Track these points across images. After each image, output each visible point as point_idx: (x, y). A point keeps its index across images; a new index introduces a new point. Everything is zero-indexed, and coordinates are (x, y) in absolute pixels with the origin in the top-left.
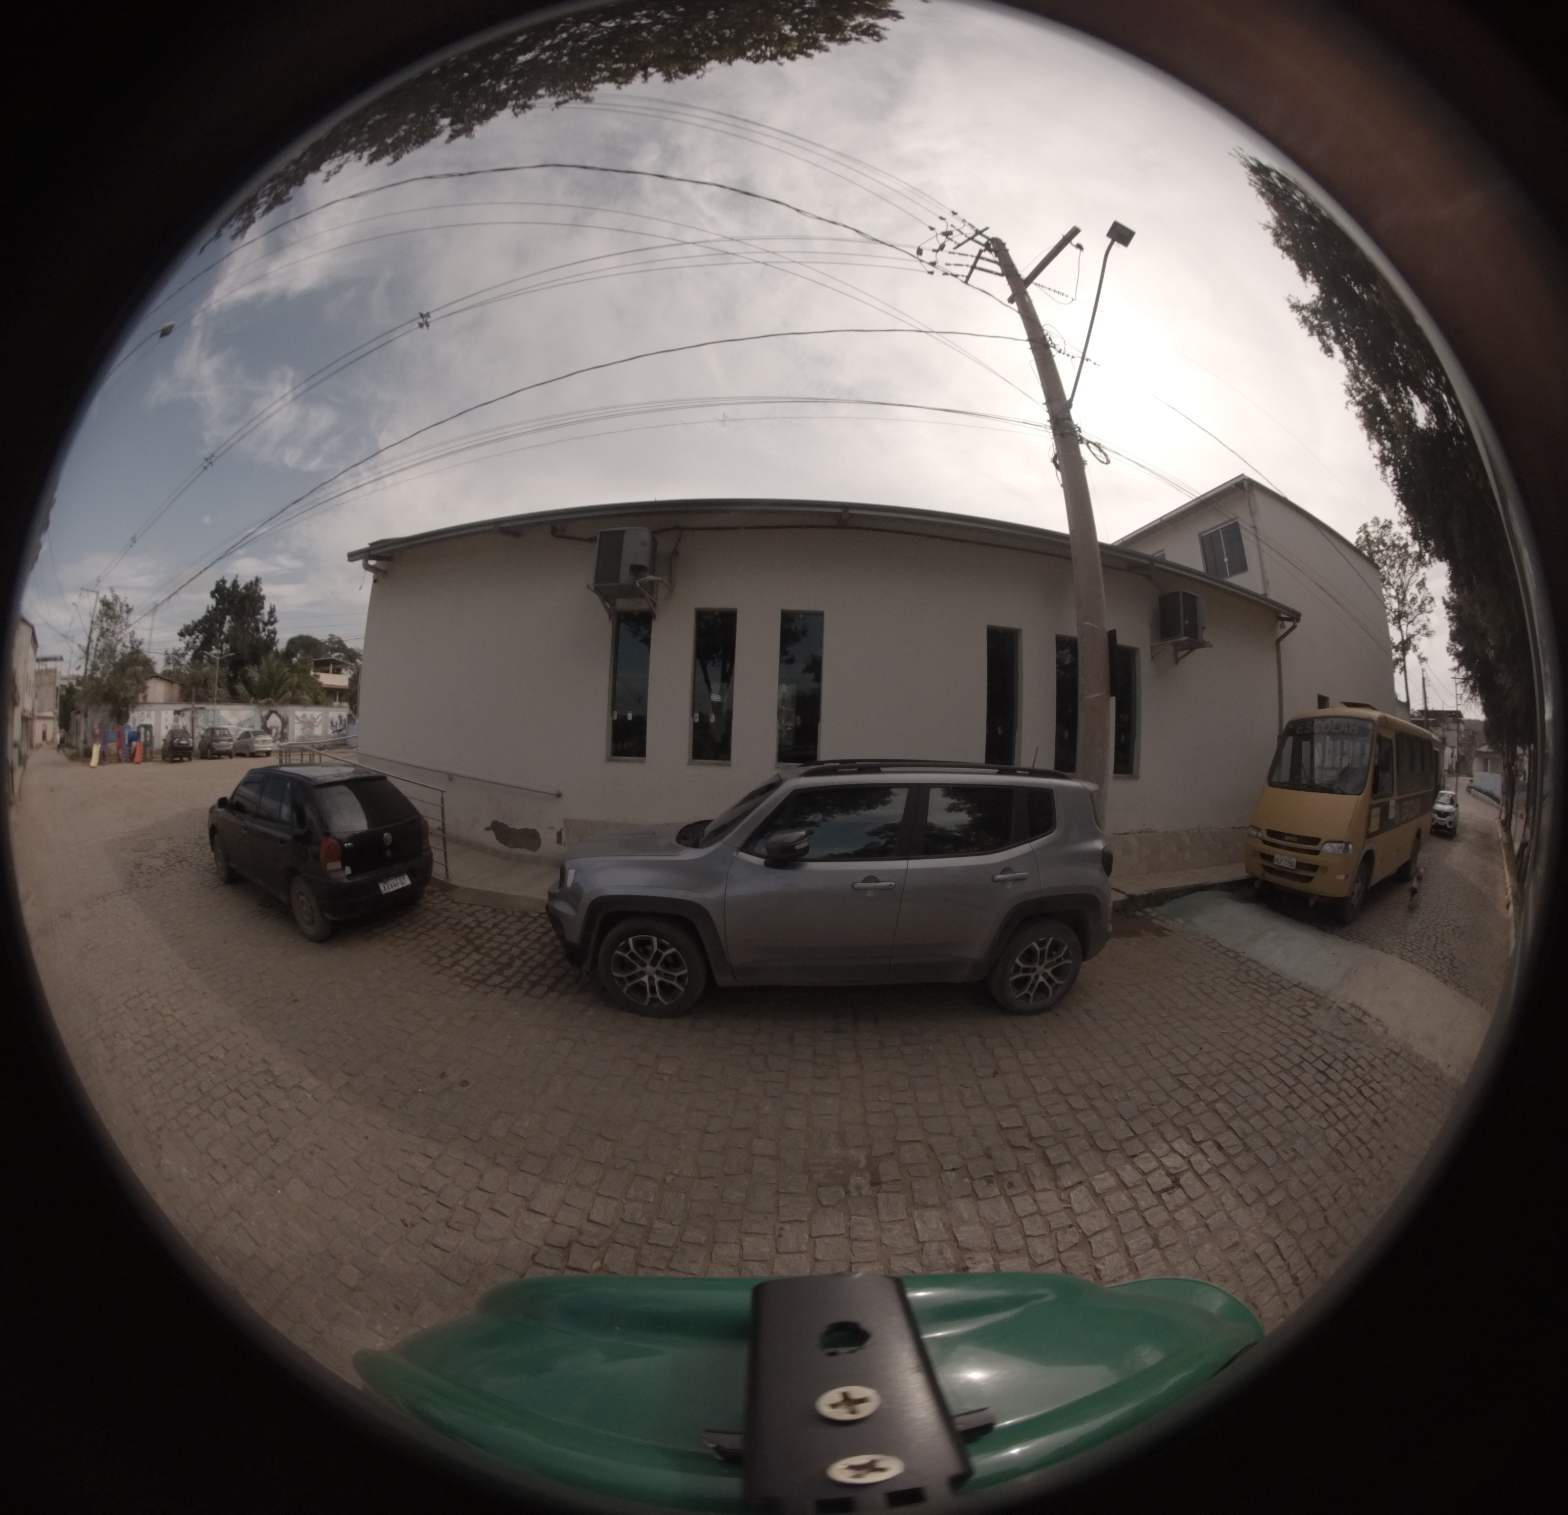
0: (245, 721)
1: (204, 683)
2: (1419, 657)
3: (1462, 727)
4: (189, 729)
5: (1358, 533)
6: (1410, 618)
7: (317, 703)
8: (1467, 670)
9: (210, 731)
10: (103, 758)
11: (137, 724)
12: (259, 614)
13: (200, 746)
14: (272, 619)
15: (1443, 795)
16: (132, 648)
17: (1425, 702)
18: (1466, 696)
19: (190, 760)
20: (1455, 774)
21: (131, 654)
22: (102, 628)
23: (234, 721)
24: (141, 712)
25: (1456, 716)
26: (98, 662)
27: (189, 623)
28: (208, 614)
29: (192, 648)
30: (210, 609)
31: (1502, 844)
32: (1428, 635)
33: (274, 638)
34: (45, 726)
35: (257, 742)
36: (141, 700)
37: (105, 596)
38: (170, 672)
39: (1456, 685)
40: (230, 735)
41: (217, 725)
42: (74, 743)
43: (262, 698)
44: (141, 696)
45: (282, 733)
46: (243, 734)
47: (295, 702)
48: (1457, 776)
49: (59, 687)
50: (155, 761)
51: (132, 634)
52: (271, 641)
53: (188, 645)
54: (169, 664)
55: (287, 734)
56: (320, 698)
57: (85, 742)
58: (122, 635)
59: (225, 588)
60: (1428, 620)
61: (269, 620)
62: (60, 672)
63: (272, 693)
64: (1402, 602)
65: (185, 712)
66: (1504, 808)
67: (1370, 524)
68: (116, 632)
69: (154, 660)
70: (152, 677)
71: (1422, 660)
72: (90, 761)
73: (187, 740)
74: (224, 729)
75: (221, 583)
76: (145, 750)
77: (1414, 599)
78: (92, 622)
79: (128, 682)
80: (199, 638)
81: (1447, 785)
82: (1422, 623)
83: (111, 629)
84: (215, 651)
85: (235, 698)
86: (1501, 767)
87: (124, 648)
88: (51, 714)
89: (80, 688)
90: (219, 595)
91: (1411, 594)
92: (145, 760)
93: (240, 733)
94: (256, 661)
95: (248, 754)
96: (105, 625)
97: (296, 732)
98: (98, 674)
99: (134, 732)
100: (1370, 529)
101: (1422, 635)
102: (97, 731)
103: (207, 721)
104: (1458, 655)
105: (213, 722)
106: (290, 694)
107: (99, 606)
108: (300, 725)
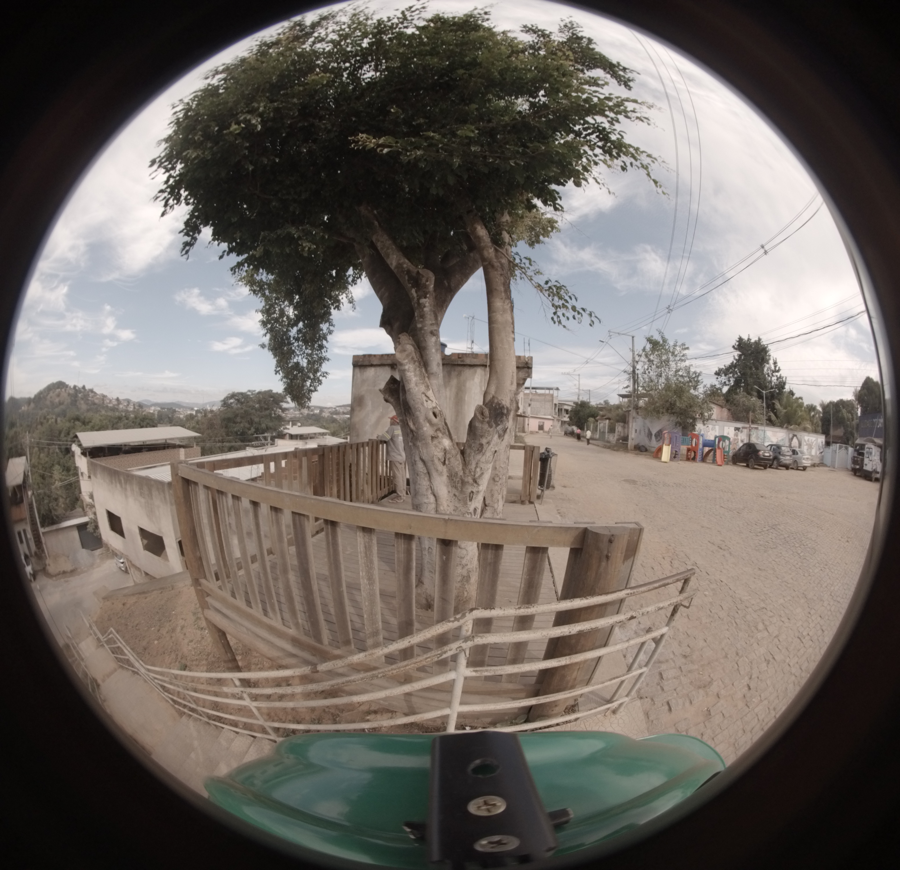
0: (784, 439)
7: (814, 431)
23: (779, 438)
24: (707, 426)
28: (735, 362)
29: (727, 385)
30: (736, 358)
47: (805, 430)
53: (723, 382)
59: (743, 344)
61: (775, 368)
65: (743, 429)
75: (739, 340)
90: (741, 349)
103: (758, 438)
108: (807, 447)
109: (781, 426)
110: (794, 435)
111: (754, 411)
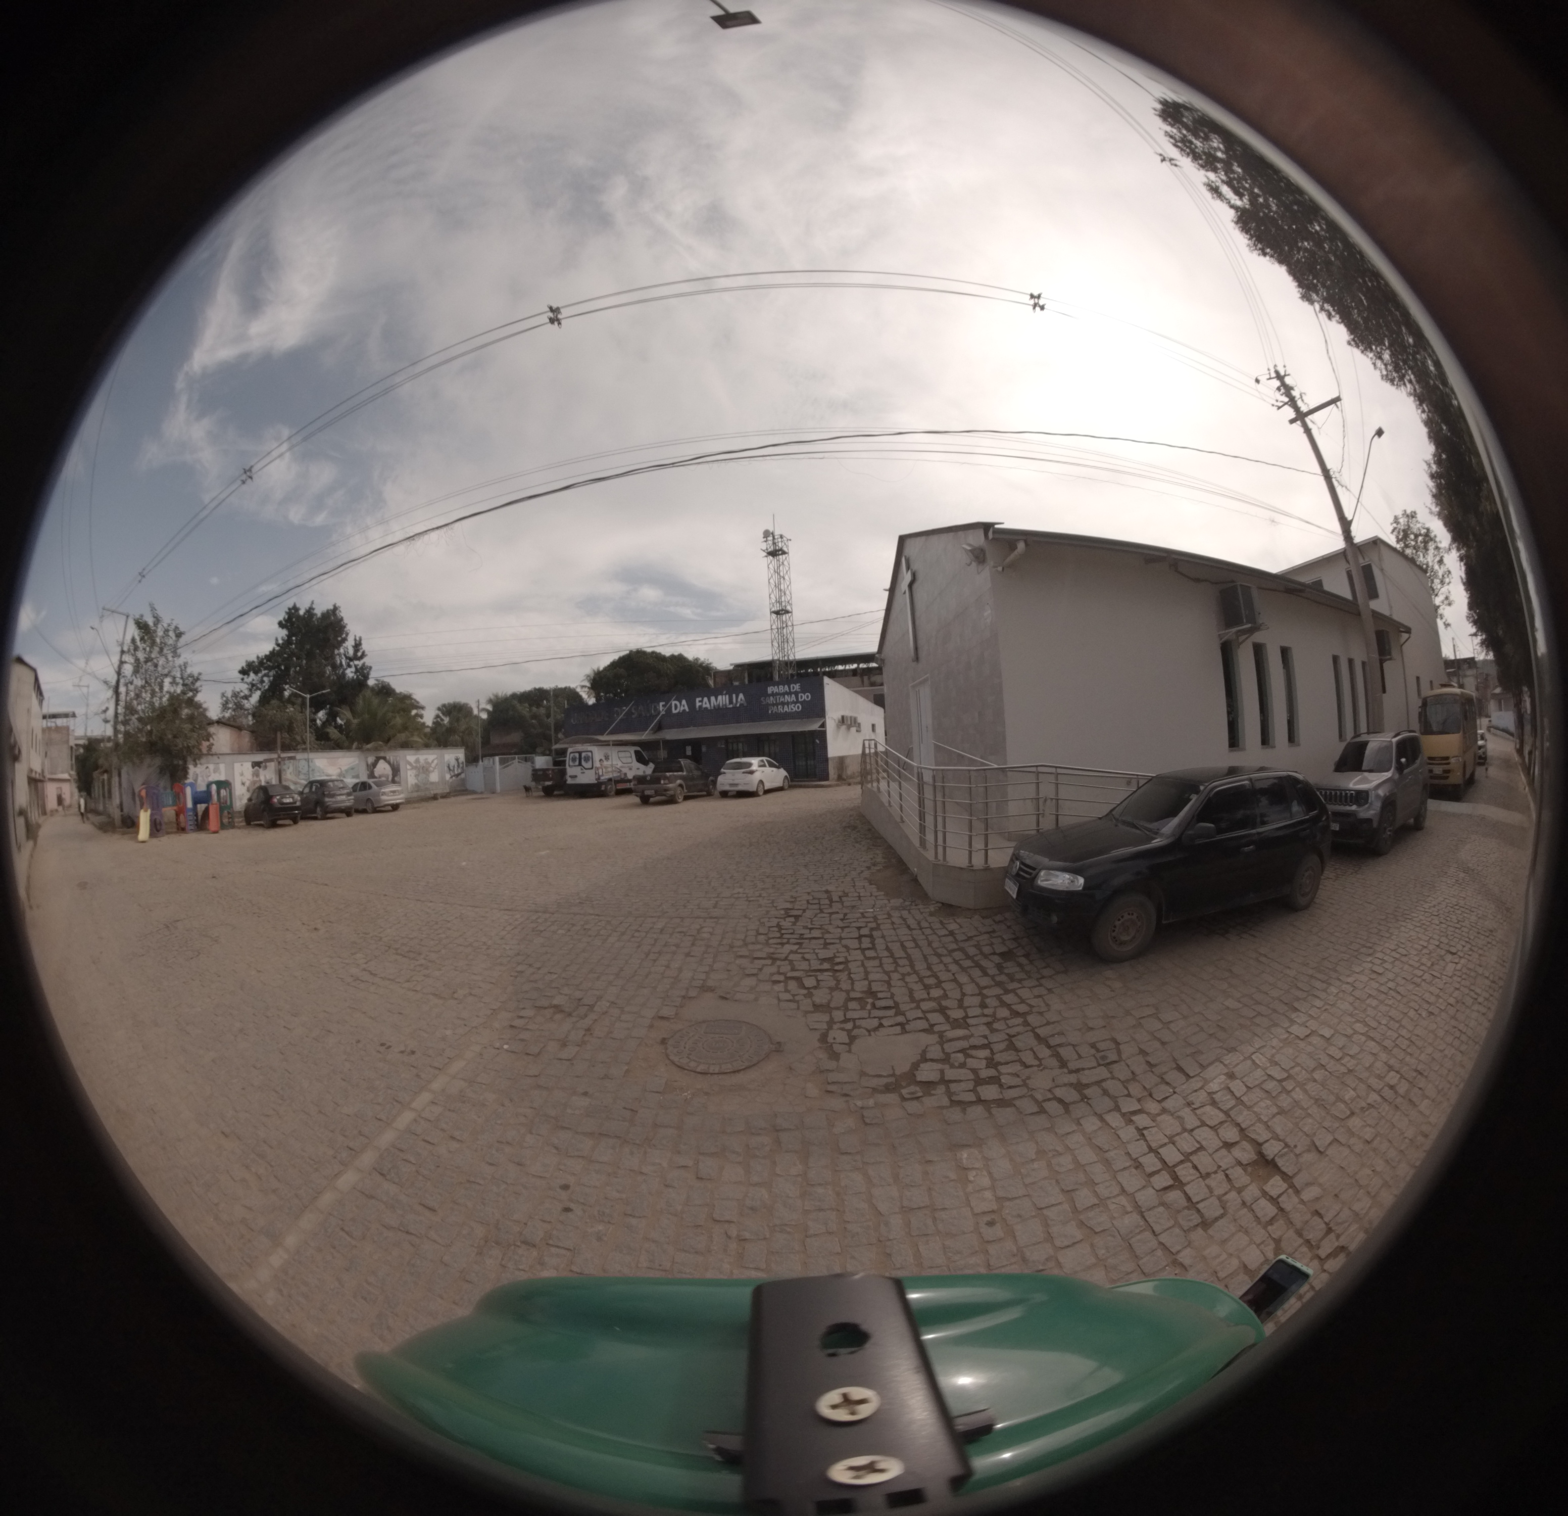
0: (347, 771)
4: (274, 781)
7: (429, 745)
9: (311, 785)
10: (156, 828)
11: (203, 781)
12: (340, 647)
14: (359, 654)
16: (184, 686)
21: (183, 693)
22: (137, 659)
23: (335, 770)
26: (135, 703)
27: (254, 659)
28: (277, 649)
30: (280, 642)
37: (142, 616)
38: (232, 718)
41: (314, 777)
42: (104, 809)
43: (366, 743)
47: (406, 745)
50: (238, 828)
51: (184, 666)
53: (252, 685)
54: (228, 708)
57: (124, 808)
58: (169, 668)
59: (297, 617)
61: (355, 654)
63: (377, 737)
65: (268, 764)
68: (160, 663)
69: (206, 705)
70: (209, 724)
72: (137, 832)
73: (280, 797)
74: (329, 781)
75: (293, 611)
76: (221, 814)
78: (122, 651)
79: (185, 727)
83: (153, 659)
85: (328, 744)
87: (173, 686)
88: (66, 776)
90: (291, 625)
92: (223, 826)
93: (350, 785)
94: (348, 701)
96: (142, 655)
103: (299, 773)
105: (312, 775)
106: (399, 736)
108: (414, 772)
109: (349, 748)
110: (378, 759)
111: (290, 729)
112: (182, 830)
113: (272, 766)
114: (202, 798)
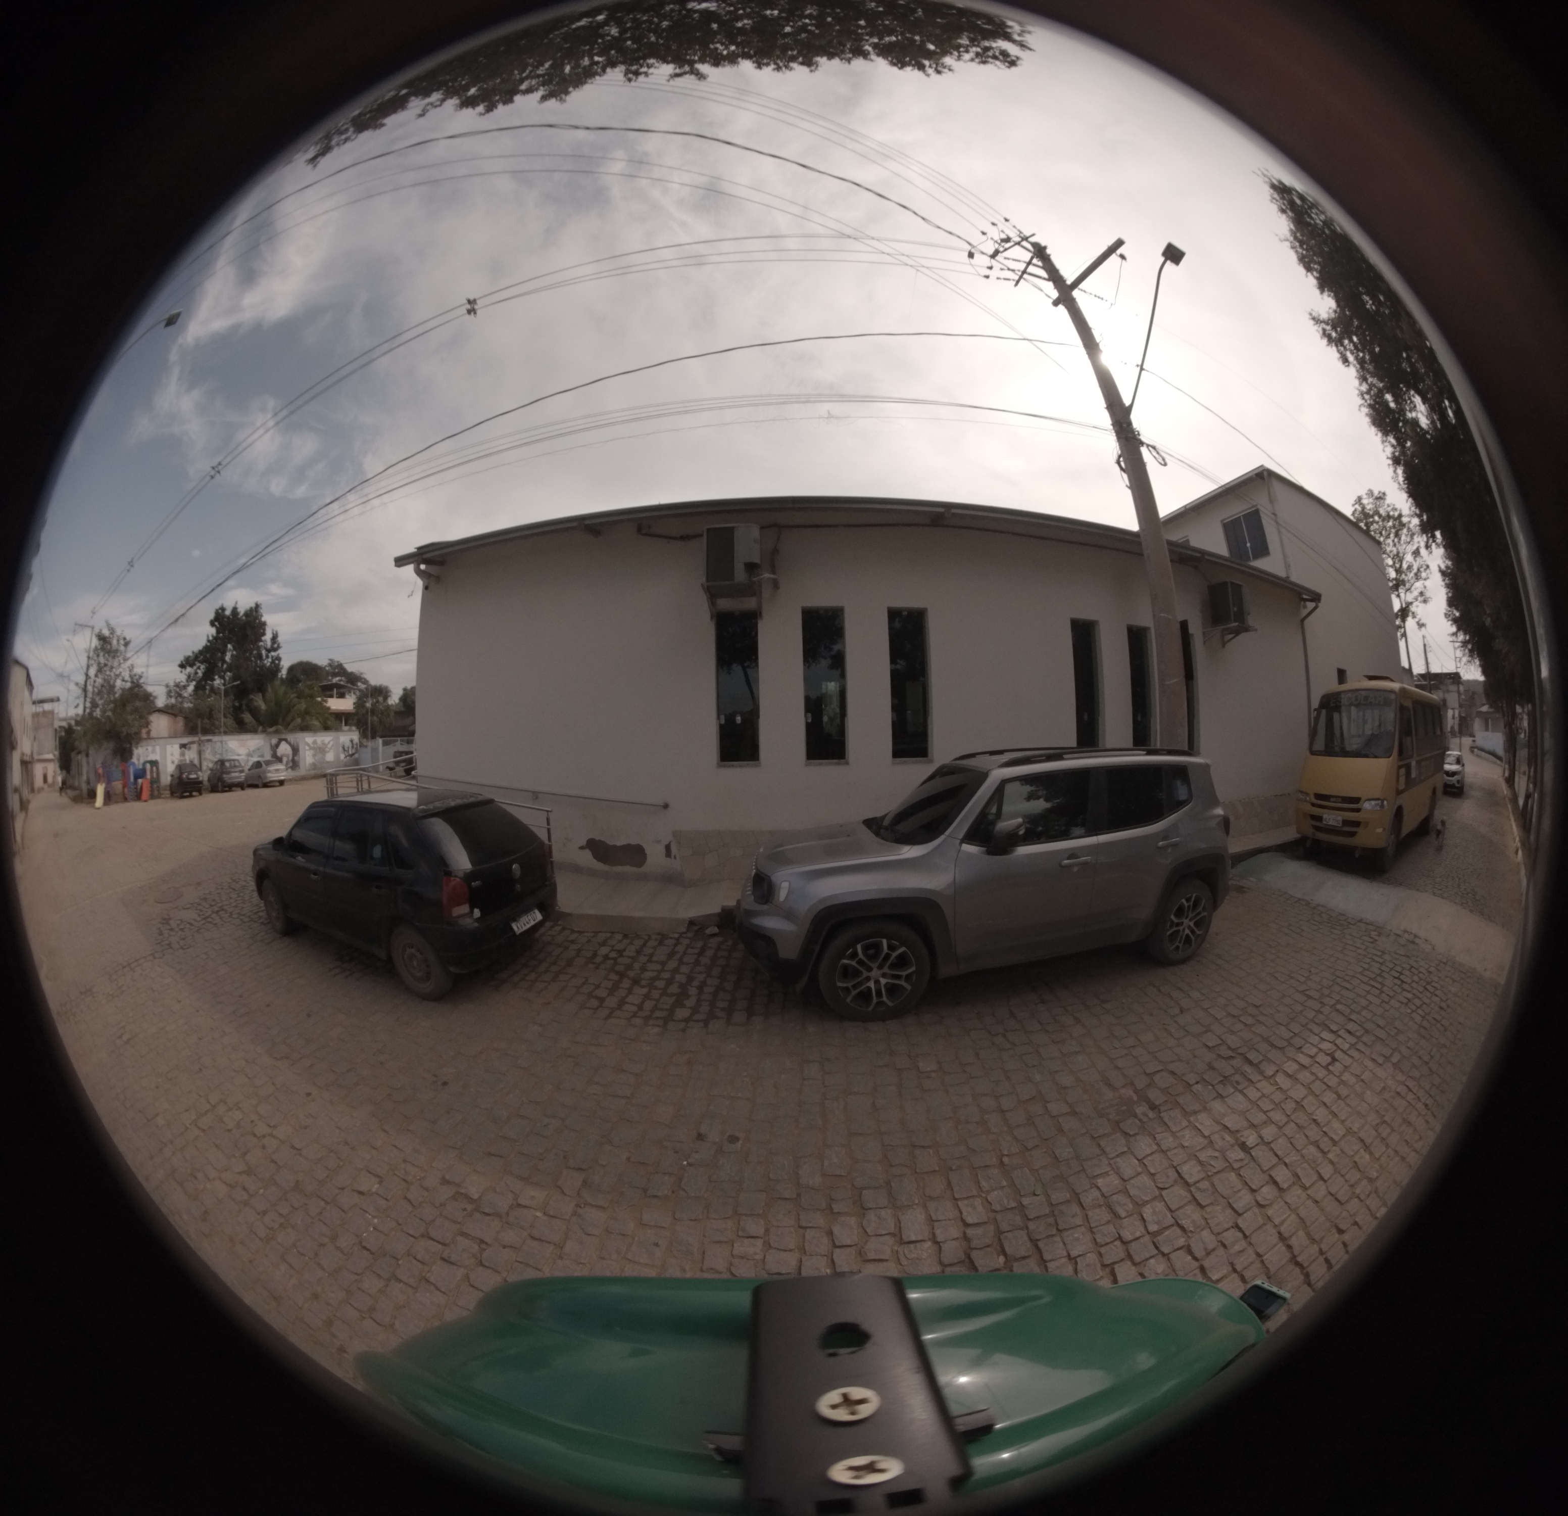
0: (254, 751)
1: (210, 714)
2: (1418, 623)
3: (1462, 688)
4: (196, 762)
5: (1353, 505)
6: (1408, 586)
7: (326, 728)
8: (1465, 634)
9: (219, 763)
10: (109, 798)
11: (142, 761)
12: (261, 641)
13: (209, 780)
14: (276, 646)
15: (1449, 755)
16: (132, 682)
17: (1428, 667)
18: (1465, 659)
19: (201, 794)
20: (1458, 735)
21: (131, 689)
22: (99, 664)
23: (243, 751)
24: (144, 749)
25: (1455, 677)
26: (97, 699)
27: (191, 654)
28: (209, 644)
29: (194, 680)
30: (211, 638)
31: (1507, 799)
32: (1425, 601)
33: (279, 665)
34: (46, 768)
35: (269, 772)
36: (144, 735)
37: (101, 630)
38: (173, 706)
39: (1455, 648)
40: (240, 766)
41: (226, 757)
42: (76, 784)
43: (271, 726)
44: (144, 731)
45: (293, 760)
46: (254, 764)
47: (305, 728)
48: (1460, 737)
49: (58, 729)
50: (163, 798)
51: (132, 668)
52: (276, 668)
53: (189, 676)
54: (171, 697)
55: (298, 762)
56: (329, 723)
57: (88, 783)
58: (121, 670)
59: (224, 616)
60: (1425, 587)
61: (272, 646)
62: (58, 713)
63: (280, 721)
64: (1399, 571)
65: (192, 746)
66: (1507, 766)
67: (1365, 496)
68: (114, 666)
69: (154, 694)
70: (155, 711)
71: (1421, 625)
72: (95, 802)
73: (196, 774)
74: (234, 760)
75: (220, 611)
76: (152, 787)
77: (1410, 567)
78: (89, 658)
79: (130, 718)
80: (201, 670)
81: (1452, 746)
82: (1419, 591)
83: (109, 664)
84: (218, 682)
85: (241, 727)
86: (1502, 725)
87: (124, 683)
88: (51, 756)
89: (79, 728)
90: (219, 624)
91: (1407, 562)
92: (152, 797)
93: (250, 763)
94: (261, 689)
95: (260, 784)
96: (102, 660)
97: (308, 758)
98: (98, 713)
99: (140, 769)
100: (1365, 501)
101: (1420, 602)
102: (100, 771)
103: (214, 753)
104: (1455, 621)
105: (221, 754)
106: (299, 720)
107: (95, 642)
108: (312, 752)
109: (257, 731)
111: (210, 716)
112: (126, 800)
113: (195, 747)
114: (140, 774)
